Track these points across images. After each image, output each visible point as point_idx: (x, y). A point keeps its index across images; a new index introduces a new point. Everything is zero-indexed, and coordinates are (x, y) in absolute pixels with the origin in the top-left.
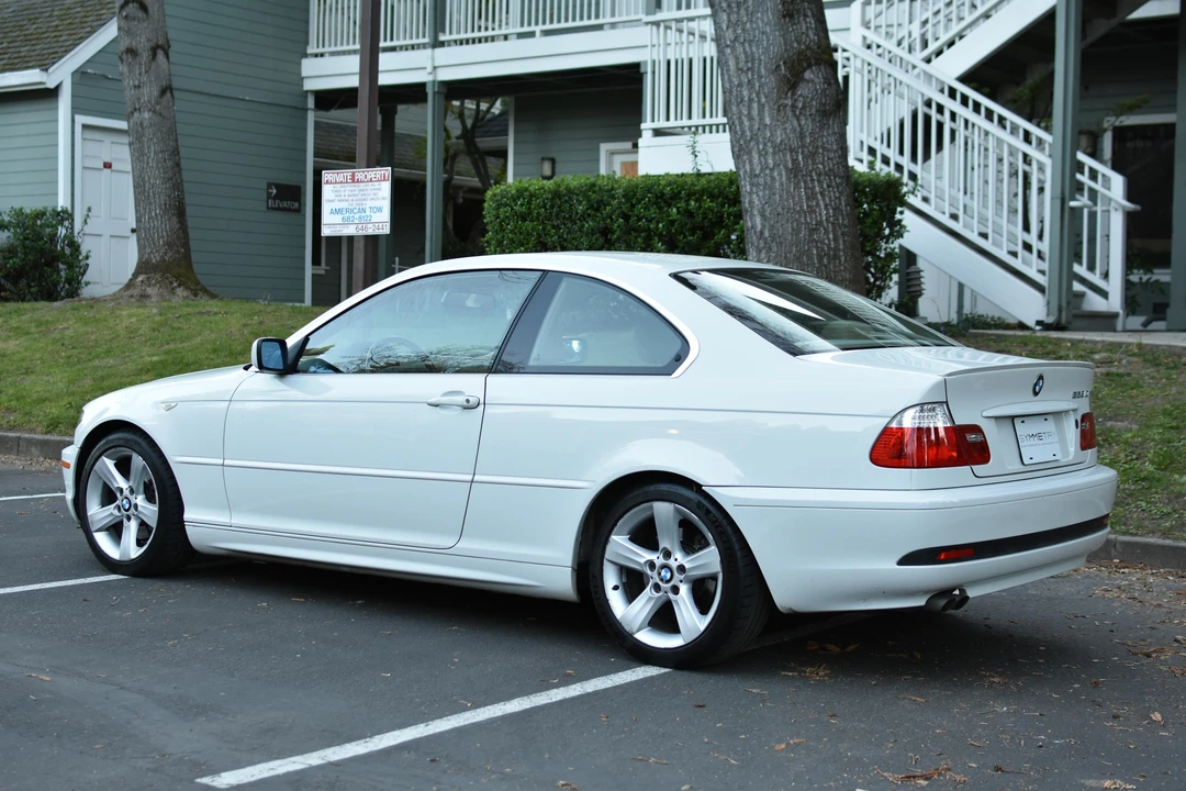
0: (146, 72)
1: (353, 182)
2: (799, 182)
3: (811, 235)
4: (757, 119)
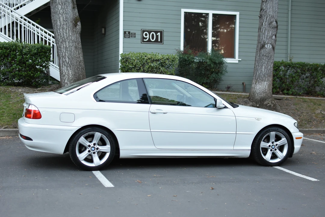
2: (77, 50)
3: (79, 63)
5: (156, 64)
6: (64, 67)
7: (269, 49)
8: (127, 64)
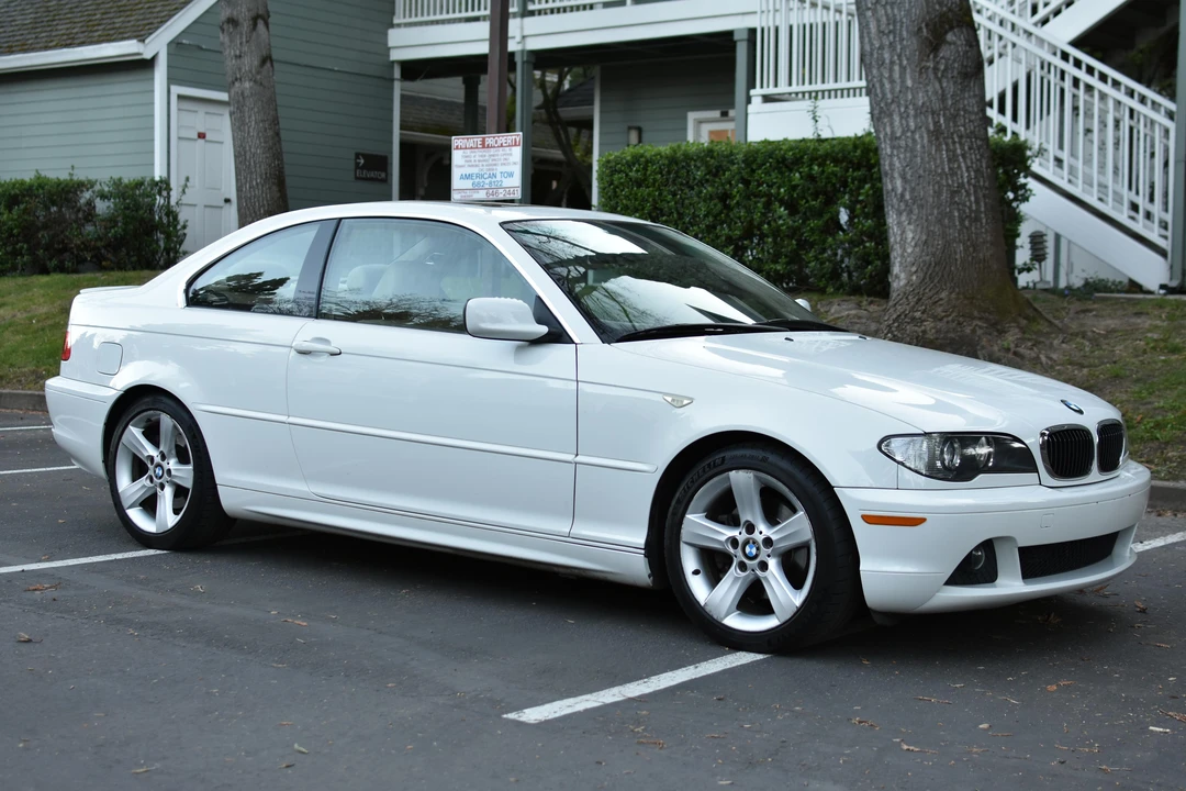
0: (247, 42)
1: (484, 147)
2: (940, 144)
3: (952, 197)
4: (898, 81)
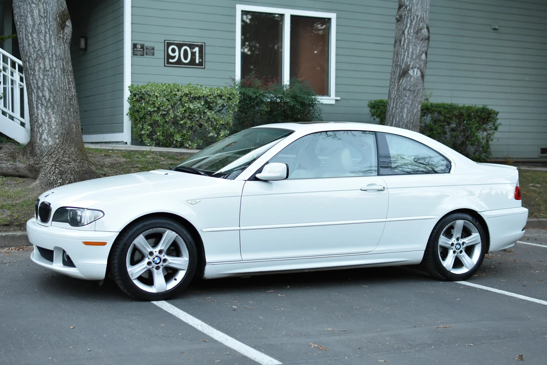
2: (65, 75)
3: (70, 101)
4: (48, 42)
5: (199, 105)
6: (40, 107)
7: (416, 77)
8: (143, 105)
